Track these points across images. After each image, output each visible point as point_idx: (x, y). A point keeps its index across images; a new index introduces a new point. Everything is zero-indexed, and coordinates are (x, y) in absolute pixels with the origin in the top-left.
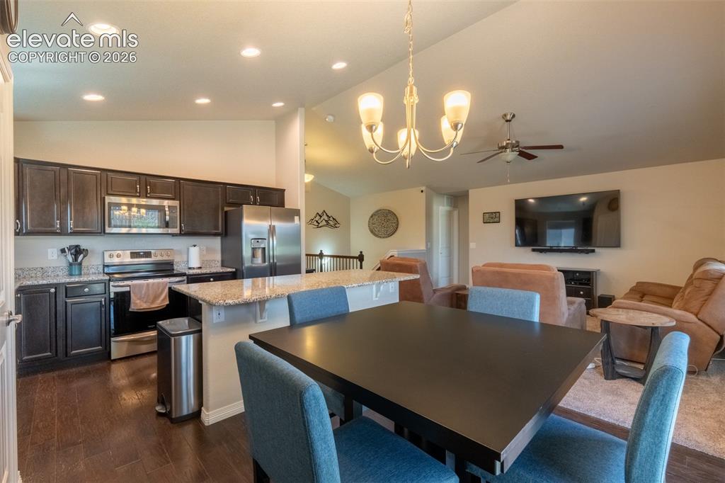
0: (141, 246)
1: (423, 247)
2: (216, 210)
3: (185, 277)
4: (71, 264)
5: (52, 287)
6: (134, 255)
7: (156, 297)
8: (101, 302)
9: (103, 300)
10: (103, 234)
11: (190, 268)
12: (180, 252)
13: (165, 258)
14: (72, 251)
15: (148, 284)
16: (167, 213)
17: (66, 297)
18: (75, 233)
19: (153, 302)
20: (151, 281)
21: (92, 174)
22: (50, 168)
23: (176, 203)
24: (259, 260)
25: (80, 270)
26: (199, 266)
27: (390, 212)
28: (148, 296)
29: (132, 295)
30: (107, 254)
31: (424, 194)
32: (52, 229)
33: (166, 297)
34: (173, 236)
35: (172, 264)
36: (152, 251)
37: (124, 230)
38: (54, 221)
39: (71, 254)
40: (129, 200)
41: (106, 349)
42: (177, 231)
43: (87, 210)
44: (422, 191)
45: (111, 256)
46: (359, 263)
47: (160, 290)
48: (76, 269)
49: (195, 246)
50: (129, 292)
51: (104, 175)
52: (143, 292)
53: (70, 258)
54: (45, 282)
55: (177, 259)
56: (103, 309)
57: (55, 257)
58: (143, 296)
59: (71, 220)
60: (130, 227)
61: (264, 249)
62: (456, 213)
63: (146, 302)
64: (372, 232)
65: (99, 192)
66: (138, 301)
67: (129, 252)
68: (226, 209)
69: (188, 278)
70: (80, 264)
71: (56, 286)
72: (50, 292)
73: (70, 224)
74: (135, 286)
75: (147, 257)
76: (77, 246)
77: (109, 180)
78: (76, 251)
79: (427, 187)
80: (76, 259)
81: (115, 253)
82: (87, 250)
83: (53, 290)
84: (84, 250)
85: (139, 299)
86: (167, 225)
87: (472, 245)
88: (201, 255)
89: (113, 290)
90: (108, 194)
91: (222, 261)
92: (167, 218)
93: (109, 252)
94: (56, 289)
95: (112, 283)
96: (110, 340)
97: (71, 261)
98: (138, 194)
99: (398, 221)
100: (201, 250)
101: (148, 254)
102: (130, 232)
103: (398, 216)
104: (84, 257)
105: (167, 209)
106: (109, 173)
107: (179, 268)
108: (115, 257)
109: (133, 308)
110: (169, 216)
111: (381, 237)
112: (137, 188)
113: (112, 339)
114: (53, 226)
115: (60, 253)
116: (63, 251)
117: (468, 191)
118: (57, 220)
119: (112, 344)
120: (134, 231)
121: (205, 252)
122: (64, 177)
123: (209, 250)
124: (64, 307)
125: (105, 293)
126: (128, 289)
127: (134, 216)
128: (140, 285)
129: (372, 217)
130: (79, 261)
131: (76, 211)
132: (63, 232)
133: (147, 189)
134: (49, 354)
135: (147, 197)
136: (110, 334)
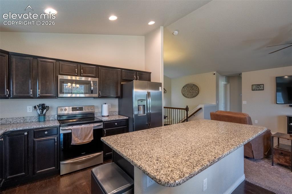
0: (78, 104)
1: (214, 103)
2: (117, 83)
3: (102, 123)
4: (39, 115)
5: (26, 132)
6: (74, 109)
7: (86, 136)
8: (55, 139)
9: (56, 138)
10: (57, 97)
11: (103, 116)
12: (97, 107)
13: (90, 111)
14: (40, 108)
15: (82, 128)
16: (92, 85)
17: (34, 137)
18: (41, 97)
19: (84, 139)
20: (83, 126)
21: (51, 62)
22: (27, 58)
23: (97, 79)
24: (141, 112)
25: (45, 118)
26: (108, 115)
27: (194, 85)
28: (82, 135)
29: (73, 135)
30: (59, 109)
31: (215, 75)
32: (28, 95)
33: (92, 135)
34: (94, 98)
35: (94, 114)
36: (83, 107)
37: (69, 95)
38: (29, 90)
39: (39, 109)
40: (71, 78)
41: (57, 168)
42: (96, 95)
43: (48, 84)
44: (214, 74)
45: (62, 110)
46: (186, 112)
47: (89, 131)
48: (42, 118)
49: (105, 104)
50: (71, 133)
51: (58, 63)
52: (79, 133)
53: (39, 112)
54: (21, 129)
55: (96, 111)
56: (56, 144)
57: (31, 111)
58: (79, 135)
59: (39, 89)
60: (72, 93)
61: (144, 106)
62: (228, 86)
63: (80, 139)
64: (183, 95)
65: (55, 73)
66: (76, 139)
67: (71, 107)
68: (122, 83)
69: (103, 123)
70: (45, 115)
71: (28, 131)
72: (24, 135)
73: (38, 92)
74: (74, 129)
75: (80, 110)
76: (43, 104)
77: (61, 66)
78: (42, 107)
79: (217, 72)
80: (42, 112)
81: (63, 108)
82: (48, 107)
83: (26, 133)
84: (47, 106)
85: (77, 137)
86: (92, 92)
87: (244, 102)
88: (109, 109)
89: (62, 132)
90: (60, 74)
91: (119, 112)
92: (92, 88)
93: (61, 108)
94: (28, 133)
95: (61, 128)
96: (60, 163)
97: (39, 113)
98: (76, 74)
99: (199, 90)
100: (109, 106)
101: (81, 109)
102: (72, 96)
103: (199, 87)
104: (47, 110)
105: (92, 83)
106: (60, 62)
107: (97, 116)
108: (64, 110)
109: (73, 143)
110: (93, 87)
111: (189, 98)
112: (75, 71)
113: (62, 162)
114: (29, 93)
115: (34, 108)
116: (35, 107)
117: (241, 73)
118: (31, 89)
119: (61, 166)
120: (74, 95)
121: (110, 107)
122: (35, 64)
123: (112, 106)
124: (33, 144)
125: (57, 134)
126: (70, 131)
127: (74, 87)
128: (77, 129)
129: (183, 87)
130: (44, 113)
131: (42, 84)
132: (34, 97)
133: (81, 71)
134: (24, 173)
135: (81, 76)
136: (60, 159)
